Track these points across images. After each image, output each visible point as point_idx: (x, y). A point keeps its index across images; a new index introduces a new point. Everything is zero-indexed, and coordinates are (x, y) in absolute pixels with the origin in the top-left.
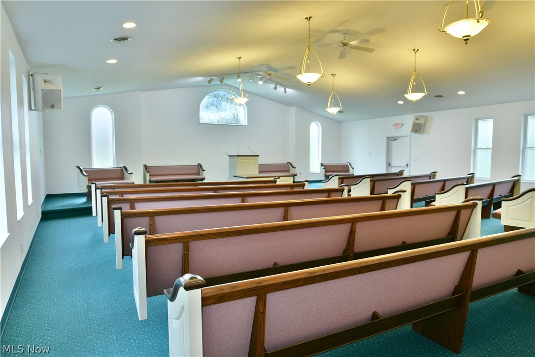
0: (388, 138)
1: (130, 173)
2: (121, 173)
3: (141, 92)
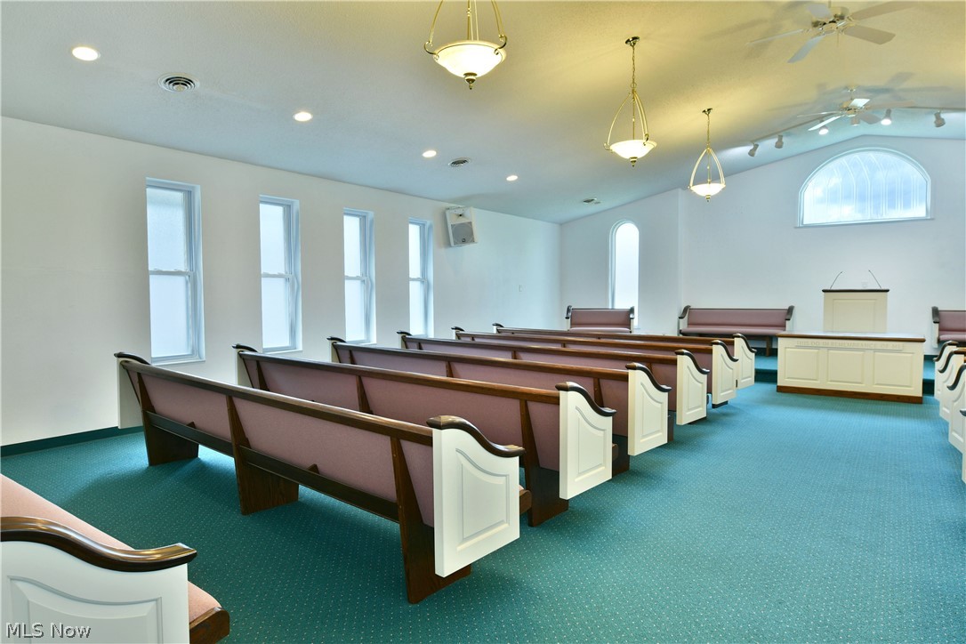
1: (631, 316)
2: (626, 318)
3: (680, 190)
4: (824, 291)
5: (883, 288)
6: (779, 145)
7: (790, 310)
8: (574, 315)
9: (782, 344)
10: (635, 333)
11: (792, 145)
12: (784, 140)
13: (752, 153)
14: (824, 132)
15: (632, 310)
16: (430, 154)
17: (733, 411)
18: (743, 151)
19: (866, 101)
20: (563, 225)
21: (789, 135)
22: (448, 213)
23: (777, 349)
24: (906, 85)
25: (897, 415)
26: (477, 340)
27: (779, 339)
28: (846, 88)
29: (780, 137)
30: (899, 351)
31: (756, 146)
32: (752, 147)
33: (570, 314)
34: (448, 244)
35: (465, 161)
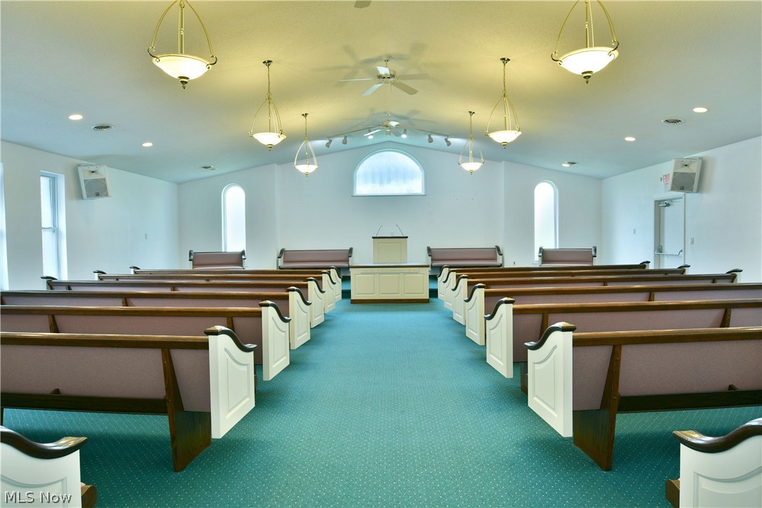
0: (658, 203)
1: (243, 257)
2: (239, 258)
3: (275, 165)
4: (373, 238)
5: (405, 235)
6: (345, 142)
7: (351, 250)
8: (195, 258)
9: (353, 272)
10: (247, 269)
11: (352, 142)
12: (348, 139)
13: (328, 145)
14: (371, 137)
15: (243, 253)
16: (76, 117)
17: (330, 318)
18: (322, 143)
19: (397, 123)
20: (179, 184)
21: (350, 136)
22: (80, 169)
23: (350, 277)
24: (416, 117)
25: (419, 310)
26: (120, 281)
27: (351, 270)
28: (385, 113)
29: (346, 137)
30: (417, 273)
31: (331, 141)
32: (328, 141)
33: (192, 257)
34: (81, 197)
35: (108, 127)
